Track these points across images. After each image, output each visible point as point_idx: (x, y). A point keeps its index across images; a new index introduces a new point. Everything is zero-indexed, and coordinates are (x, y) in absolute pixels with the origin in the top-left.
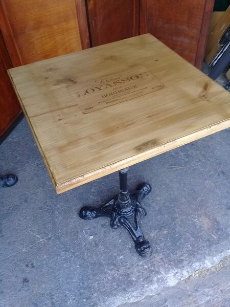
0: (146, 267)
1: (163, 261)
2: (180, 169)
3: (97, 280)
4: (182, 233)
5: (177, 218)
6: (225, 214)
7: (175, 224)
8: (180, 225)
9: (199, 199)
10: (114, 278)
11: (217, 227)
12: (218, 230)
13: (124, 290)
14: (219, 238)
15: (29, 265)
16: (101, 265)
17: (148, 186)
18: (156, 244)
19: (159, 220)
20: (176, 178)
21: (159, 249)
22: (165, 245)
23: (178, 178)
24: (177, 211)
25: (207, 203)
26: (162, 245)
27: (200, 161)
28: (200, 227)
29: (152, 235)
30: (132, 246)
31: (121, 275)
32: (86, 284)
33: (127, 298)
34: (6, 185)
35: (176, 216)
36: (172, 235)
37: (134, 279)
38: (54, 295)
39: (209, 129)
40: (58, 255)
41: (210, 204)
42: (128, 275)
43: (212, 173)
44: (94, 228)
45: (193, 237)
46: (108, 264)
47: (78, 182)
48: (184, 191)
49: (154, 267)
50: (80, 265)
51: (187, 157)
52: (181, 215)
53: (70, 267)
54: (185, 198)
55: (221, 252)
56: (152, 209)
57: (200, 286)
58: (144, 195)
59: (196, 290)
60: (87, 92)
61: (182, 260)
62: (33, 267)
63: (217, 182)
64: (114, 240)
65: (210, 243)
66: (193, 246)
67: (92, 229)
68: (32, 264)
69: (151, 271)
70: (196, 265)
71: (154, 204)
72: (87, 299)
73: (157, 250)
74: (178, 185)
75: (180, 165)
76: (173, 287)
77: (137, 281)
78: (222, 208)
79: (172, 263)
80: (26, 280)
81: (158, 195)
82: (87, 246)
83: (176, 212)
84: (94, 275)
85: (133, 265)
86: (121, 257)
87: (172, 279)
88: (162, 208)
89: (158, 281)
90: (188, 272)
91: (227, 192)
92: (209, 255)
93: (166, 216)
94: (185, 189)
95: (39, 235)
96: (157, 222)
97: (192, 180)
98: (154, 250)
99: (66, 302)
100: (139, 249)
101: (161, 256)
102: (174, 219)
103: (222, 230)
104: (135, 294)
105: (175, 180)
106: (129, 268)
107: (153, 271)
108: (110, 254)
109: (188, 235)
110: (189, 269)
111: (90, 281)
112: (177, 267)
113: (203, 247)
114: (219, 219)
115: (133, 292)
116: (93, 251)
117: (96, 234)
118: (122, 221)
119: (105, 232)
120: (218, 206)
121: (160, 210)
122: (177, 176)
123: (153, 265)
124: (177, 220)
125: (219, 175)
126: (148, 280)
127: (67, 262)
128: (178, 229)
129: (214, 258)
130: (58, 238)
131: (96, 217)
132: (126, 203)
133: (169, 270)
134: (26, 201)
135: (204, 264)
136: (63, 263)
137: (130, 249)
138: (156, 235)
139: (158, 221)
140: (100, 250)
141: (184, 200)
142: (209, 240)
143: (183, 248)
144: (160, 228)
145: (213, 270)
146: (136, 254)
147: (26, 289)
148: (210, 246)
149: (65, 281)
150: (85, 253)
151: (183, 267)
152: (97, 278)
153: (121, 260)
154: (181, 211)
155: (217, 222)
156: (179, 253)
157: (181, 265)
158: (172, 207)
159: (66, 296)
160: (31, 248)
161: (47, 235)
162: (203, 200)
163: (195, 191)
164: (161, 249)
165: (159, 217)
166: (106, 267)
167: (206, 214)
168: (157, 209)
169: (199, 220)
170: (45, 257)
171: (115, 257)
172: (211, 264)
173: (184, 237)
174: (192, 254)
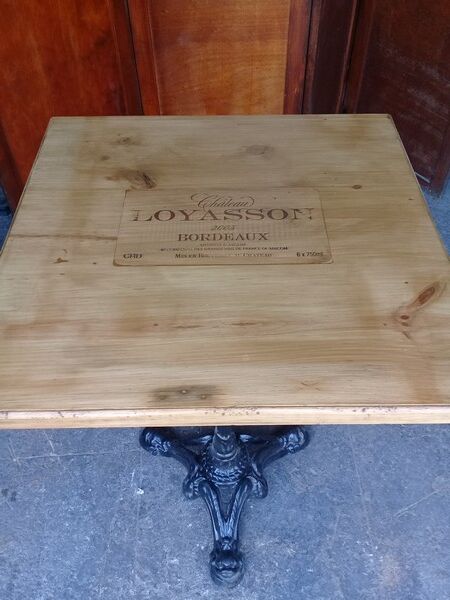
3: (107, 585)
4: (324, 571)
5: (330, 532)
6: (443, 573)
7: (319, 544)
8: (328, 551)
9: (404, 511)
10: (139, 596)
15: (9, 493)
16: (130, 555)
17: (302, 436)
18: (258, 567)
19: (290, 518)
21: (258, 580)
22: (275, 578)
23: (380, 443)
24: (338, 514)
25: (415, 529)
26: (269, 575)
28: (372, 576)
29: (260, 544)
30: (207, 548)
32: (85, 579)
35: (330, 527)
36: (301, 564)
38: (19, 572)
39: (359, 411)
40: (65, 498)
41: (421, 534)
44: (156, 474)
45: (345, 592)
46: (144, 563)
48: (378, 478)
50: (93, 538)
52: (343, 529)
53: (74, 532)
54: (372, 496)
56: (287, 487)
58: (285, 453)
60: (157, 215)
62: (13, 499)
64: (180, 519)
67: (151, 476)
68: (14, 494)
71: (297, 480)
73: (253, 581)
74: (372, 459)
81: (315, 463)
82: (125, 506)
83: (335, 519)
84: (106, 571)
85: (188, 589)
86: (175, 561)
88: (312, 496)
93: (310, 517)
94: (383, 474)
95: (54, 442)
96: (283, 522)
97: (408, 461)
98: (246, 578)
100: (214, 563)
102: (323, 531)
105: (371, 445)
106: (177, 592)
108: (158, 543)
109: (335, 580)
111: (94, 580)
114: (423, 576)
116: (130, 521)
117: (152, 489)
118: (205, 489)
119: (171, 493)
120: (439, 547)
121: (303, 496)
122: (380, 438)
124: (328, 536)
127: (74, 519)
128: (322, 557)
130: (83, 466)
131: (168, 454)
132: (224, 458)
136: (67, 519)
138: (267, 548)
139: (286, 519)
140: (142, 526)
141: (368, 499)
144: (286, 536)
146: (205, 569)
149: (51, 556)
150: (114, 519)
152: (110, 581)
153: (171, 565)
154: (349, 520)
155: (415, 581)
158: (333, 503)
159: (39, 584)
160: (28, 461)
161: (67, 449)
162: (409, 517)
163: (401, 489)
164: (262, 584)
165: (294, 511)
166: (137, 566)
167: (400, 553)
168: (298, 493)
169: (376, 559)
170: (43, 490)
171: (164, 554)
173: (323, 580)
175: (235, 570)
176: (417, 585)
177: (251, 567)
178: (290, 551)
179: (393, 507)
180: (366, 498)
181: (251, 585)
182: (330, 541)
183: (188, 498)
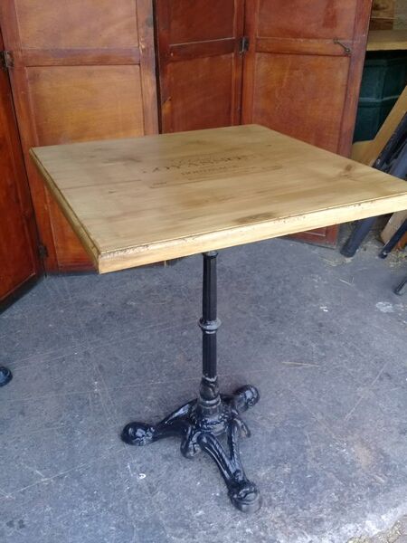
0: (248, 530)
1: (284, 521)
2: (311, 368)
4: (318, 473)
5: (308, 447)
6: (398, 442)
7: (305, 457)
8: (314, 459)
9: (349, 416)
11: (383, 462)
12: (387, 468)
14: (390, 482)
15: (15, 523)
16: (158, 525)
17: (254, 391)
18: (269, 489)
19: (274, 449)
20: (304, 382)
21: (274, 498)
22: (286, 492)
23: (308, 381)
24: (307, 434)
25: (363, 424)
26: (280, 492)
27: (346, 356)
28: (353, 462)
29: (262, 474)
30: (221, 493)
35: (306, 443)
36: (300, 475)
40: (74, 507)
41: (368, 425)
43: (369, 375)
44: (149, 460)
45: (342, 480)
46: (174, 526)
47: (137, 257)
48: (320, 403)
49: (265, 532)
50: (118, 526)
51: (323, 351)
52: (316, 442)
53: (96, 529)
54: (322, 414)
55: (396, 506)
56: (260, 431)
60: (157, 169)
61: (321, 520)
62: (22, 525)
63: (379, 390)
64: (186, 483)
65: (374, 491)
66: (341, 495)
67: (146, 463)
68: (21, 522)
70: (349, 529)
71: (264, 423)
73: (271, 500)
74: (309, 393)
75: (311, 362)
78: (392, 432)
79: (300, 525)
81: (271, 408)
82: (133, 492)
83: (306, 437)
85: (222, 528)
86: (200, 512)
88: (281, 430)
90: (333, 541)
91: (399, 406)
92: (373, 512)
93: (288, 443)
94: (321, 399)
95: (40, 470)
96: (270, 454)
97: (333, 386)
98: (265, 501)
101: (279, 511)
102: (302, 449)
103: (395, 468)
105: (303, 385)
106: (215, 533)
107: (264, 538)
108: (178, 507)
109: (330, 475)
110: (335, 537)
112: (311, 532)
113: (361, 497)
114: (387, 450)
116: (145, 501)
117: (152, 471)
118: (205, 440)
119: (170, 468)
120: (385, 429)
121: (275, 432)
122: (307, 378)
123: (263, 527)
124: (308, 450)
125: (381, 379)
127: (91, 519)
128: (311, 465)
129: (383, 517)
130: (79, 477)
131: (155, 439)
132: (212, 405)
133: (296, 537)
135: (363, 527)
136: (84, 522)
137: (217, 499)
138: (268, 474)
139: (272, 451)
140: (158, 500)
141: (321, 417)
142: (370, 486)
143: (321, 498)
144: (277, 462)
146: (230, 508)
148: (373, 496)
150: (129, 505)
151: (324, 532)
153: (199, 517)
154: (316, 434)
155: (382, 454)
156: (314, 508)
157: (318, 529)
158: (299, 428)
160: (23, 493)
161: (57, 471)
162: (355, 418)
163: (339, 404)
164: (279, 499)
165: (274, 444)
166: (169, 530)
167: (362, 441)
168: (270, 431)
169: (350, 451)
170: (49, 509)
171: (189, 512)
172: (378, 528)
173: (322, 479)
174: (340, 508)
175: (255, 492)
176: (386, 456)
177: (264, 492)
178: (287, 470)
179: (341, 416)
180: (319, 417)
181: (270, 503)
182: (311, 452)
183: (191, 458)
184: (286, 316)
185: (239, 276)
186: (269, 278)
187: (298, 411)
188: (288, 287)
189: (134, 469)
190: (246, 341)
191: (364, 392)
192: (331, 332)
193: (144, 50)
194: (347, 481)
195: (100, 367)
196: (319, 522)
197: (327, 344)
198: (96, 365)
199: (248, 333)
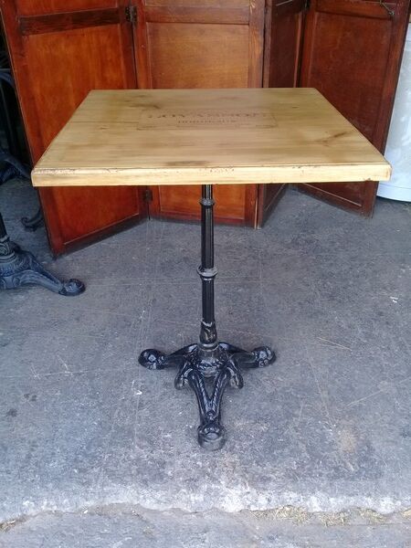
0: (199, 463)
1: (234, 467)
2: (344, 350)
3: (112, 452)
4: (292, 440)
5: (297, 416)
6: (393, 442)
7: (287, 424)
8: (295, 428)
9: (356, 403)
10: (138, 459)
11: (364, 454)
12: (366, 459)
13: (145, 482)
14: (359, 472)
15: (31, 397)
16: (130, 433)
17: (270, 354)
18: (237, 438)
19: (263, 408)
20: (329, 360)
21: (237, 447)
22: (251, 445)
23: (333, 361)
24: (302, 406)
25: (366, 414)
26: (246, 444)
27: (389, 349)
28: (332, 443)
29: (238, 424)
30: (194, 427)
31: (152, 460)
32: (93, 450)
33: (142, 496)
34: (64, 292)
35: (296, 413)
36: (273, 436)
37: (169, 473)
38: (37, 446)
40: (76, 398)
41: (371, 417)
42: (163, 464)
43: (403, 372)
44: (152, 382)
45: (310, 453)
46: (142, 438)
48: (333, 383)
49: (213, 470)
50: (100, 424)
51: (367, 338)
52: (307, 414)
53: (83, 420)
54: (329, 394)
55: (352, 495)
56: (259, 389)
57: (281, 534)
58: (256, 365)
59: (271, 539)
60: (164, 116)
61: (269, 479)
62: (33, 400)
63: (404, 389)
64: (171, 409)
65: (338, 473)
66: (301, 465)
67: (148, 384)
68: (35, 396)
69: (205, 473)
70: (291, 496)
71: (267, 384)
72: (80, 471)
73: (233, 447)
74: (327, 371)
75: (348, 345)
76: (231, 515)
77: (172, 478)
78: (392, 431)
79: (247, 476)
80: (13, 413)
81: (281, 373)
82: (127, 403)
83: (299, 407)
84: (111, 444)
85: (179, 453)
86: (169, 436)
87: (234, 499)
88: (279, 394)
89: (208, 492)
90: (269, 500)
92: (324, 491)
93: (279, 407)
94: (337, 380)
95: (68, 364)
96: (257, 410)
97: (357, 372)
98: (228, 446)
99: (49, 462)
100: (200, 431)
101: (235, 458)
102: (289, 415)
103: (372, 463)
104: (158, 495)
105: (326, 363)
106: (170, 455)
107: (208, 474)
108: (154, 425)
109: (302, 446)
110: (273, 497)
111: (100, 449)
112: (253, 485)
113: (321, 475)
114: (375, 444)
115: (157, 490)
116: (131, 412)
117: (149, 391)
118: (193, 377)
120: (386, 425)
121: (273, 394)
122: (333, 358)
123: (214, 465)
124: (294, 419)
126: (192, 484)
127: (84, 412)
128: (290, 431)
129: (332, 500)
130: (92, 378)
131: (160, 367)
133: (236, 484)
134: (78, 319)
135: (306, 500)
136: (78, 412)
137: (188, 430)
138: (245, 426)
139: (260, 408)
140: (141, 415)
141: (326, 396)
142: (337, 469)
143: (280, 462)
144: (259, 419)
145: (321, 519)
146: (194, 441)
147: (6, 423)
148: (335, 477)
149: (64, 435)
150: (117, 411)
151: (265, 489)
152: (114, 450)
153: (165, 439)
154: (311, 408)
155: (369, 447)
156: (269, 467)
157: (261, 485)
158: (298, 398)
159: (53, 454)
160: (47, 377)
161: (80, 368)
162: (360, 406)
163: (352, 389)
164: (241, 449)
165: (265, 403)
166: (136, 440)
167: (355, 428)
168: (268, 392)
169: (335, 432)
170: (58, 394)
171: (159, 432)
172: (321, 506)
173: (292, 446)
174: (293, 477)
175: (219, 434)
176: (371, 450)
177: (232, 439)
179: (346, 400)
180: (324, 395)
181: (231, 450)
182: (296, 422)
183: (179, 389)
184: (349, 297)
185: (323, 251)
186: (353, 259)
187: (307, 383)
188: (369, 271)
189: (136, 385)
190: (293, 311)
191: (385, 386)
192: (387, 323)
193: (254, 10)
194: (315, 457)
195: (154, 300)
196: (265, 480)
197: (376, 333)
198: (152, 298)
199: (300, 303)
